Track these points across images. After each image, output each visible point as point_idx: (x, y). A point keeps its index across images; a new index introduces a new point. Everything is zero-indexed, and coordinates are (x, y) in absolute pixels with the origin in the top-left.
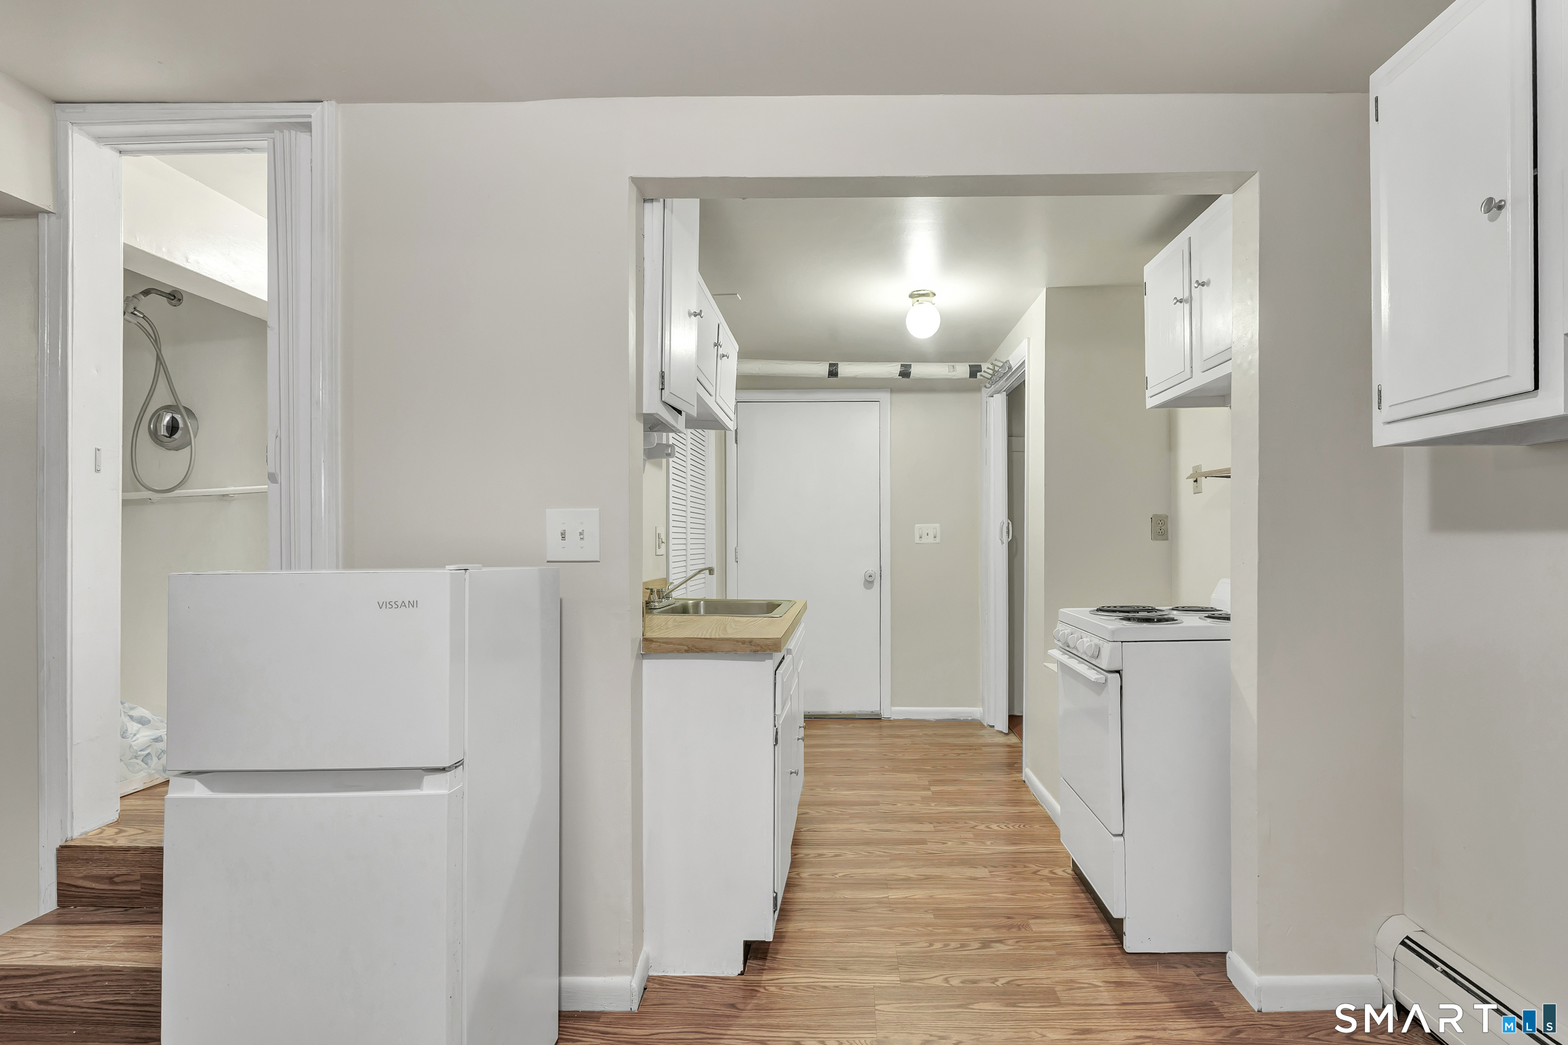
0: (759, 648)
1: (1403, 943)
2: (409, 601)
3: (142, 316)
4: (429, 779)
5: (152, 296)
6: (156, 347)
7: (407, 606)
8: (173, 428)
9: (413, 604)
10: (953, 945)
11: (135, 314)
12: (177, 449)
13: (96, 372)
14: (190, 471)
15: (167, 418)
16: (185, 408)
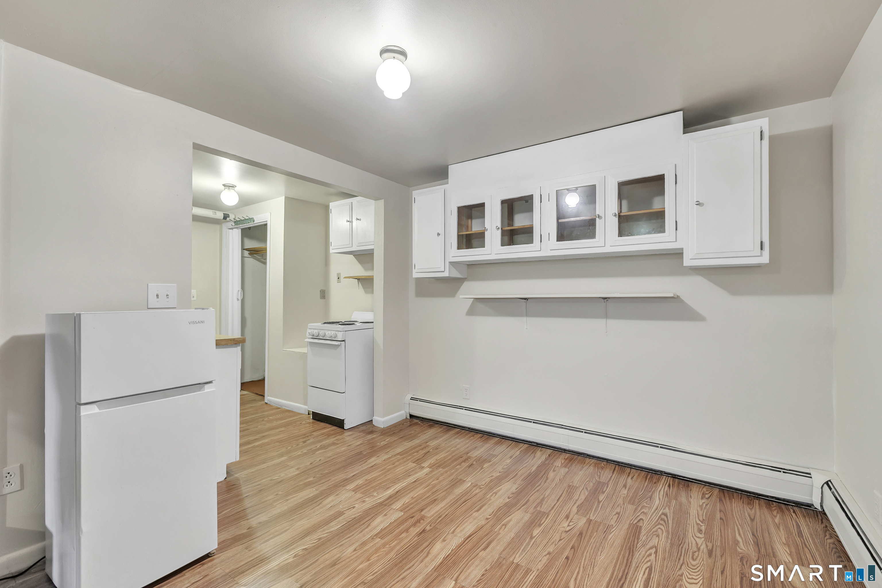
0: (237, 342)
1: (411, 399)
7: (200, 323)
10: (294, 446)
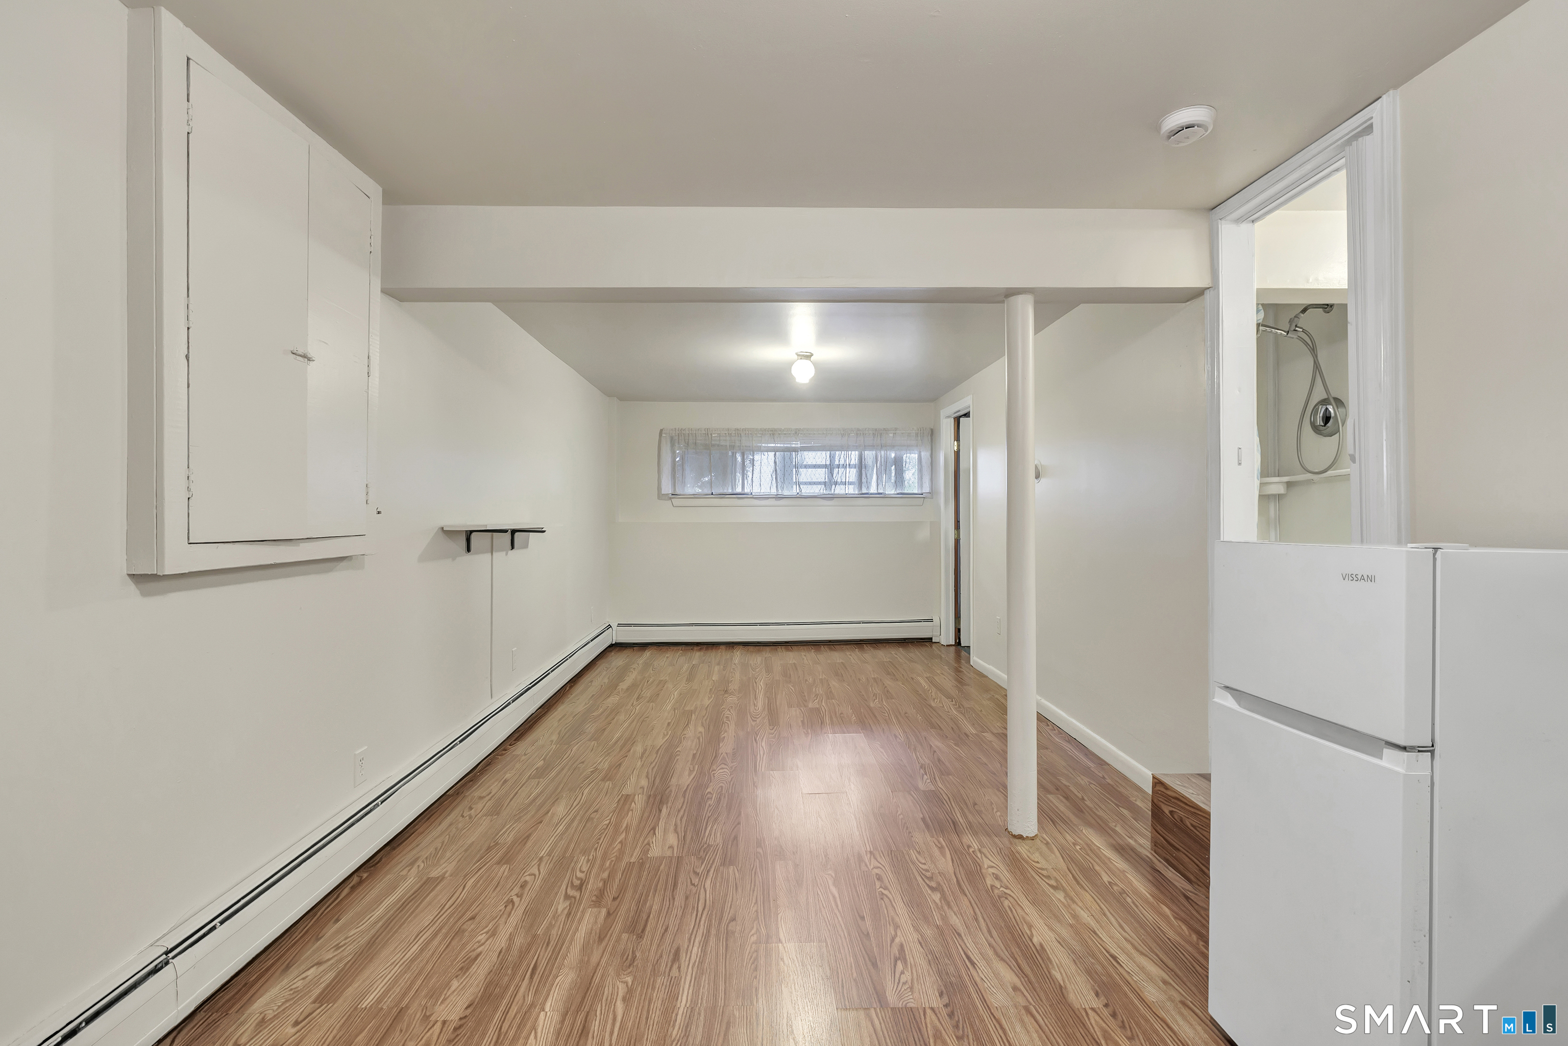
2: (1368, 576)
3: (1301, 330)
4: (1388, 752)
6: (1313, 353)
8: (1327, 419)
9: (1371, 579)
11: (1296, 330)
12: (1331, 435)
13: (1238, 392)
14: (1339, 452)
15: (1323, 409)
16: (1335, 399)
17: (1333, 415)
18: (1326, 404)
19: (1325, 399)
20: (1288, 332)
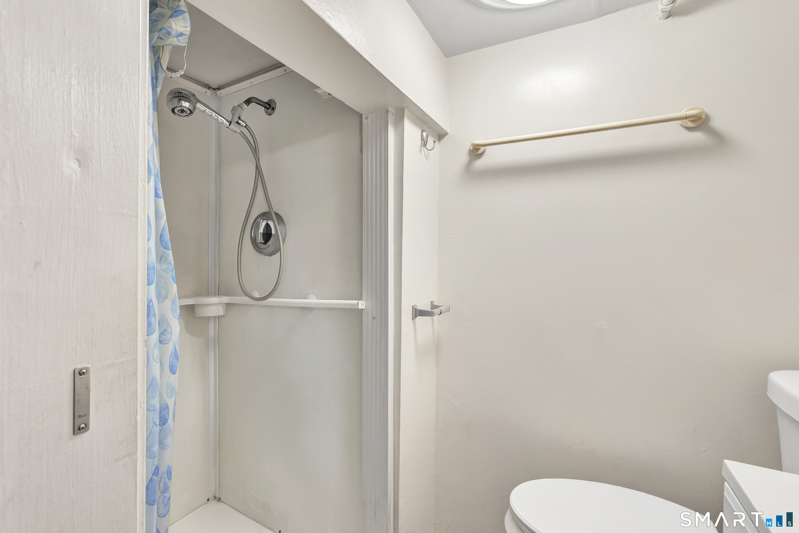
3: (244, 125)
5: (253, 105)
6: (255, 155)
8: (267, 235)
11: (239, 124)
12: (271, 254)
14: (280, 276)
15: (264, 224)
16: (277, 214)
17: (273, 232)
18: (267, 219)
19: (266, 213)
20: (231, 122)
